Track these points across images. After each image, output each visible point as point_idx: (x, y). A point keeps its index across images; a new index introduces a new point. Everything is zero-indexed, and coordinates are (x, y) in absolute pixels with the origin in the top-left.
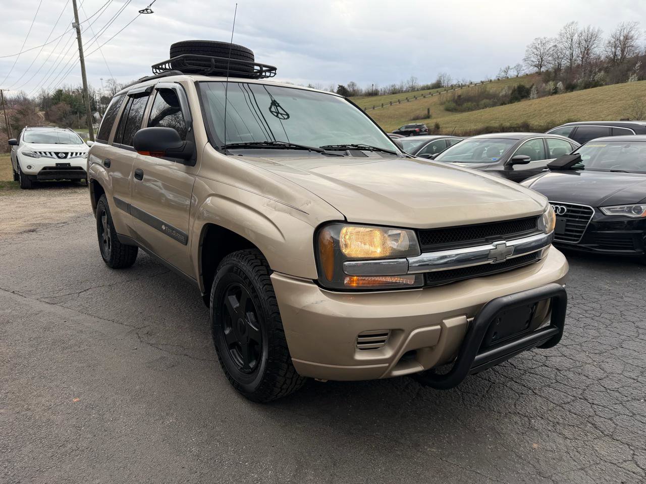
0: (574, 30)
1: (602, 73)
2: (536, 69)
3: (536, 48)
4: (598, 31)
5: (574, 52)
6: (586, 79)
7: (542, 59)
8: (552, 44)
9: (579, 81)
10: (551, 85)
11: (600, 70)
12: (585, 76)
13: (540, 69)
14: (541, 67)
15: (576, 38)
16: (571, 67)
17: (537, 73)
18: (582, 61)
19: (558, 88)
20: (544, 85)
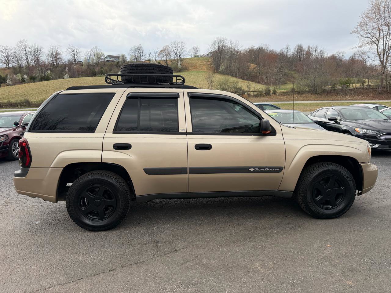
0: (26, 44)
1: (49, 72)
2: (5, 66)
3: (2, 52)
4: (41, 47)
5: (29, 58)
6: (40, 74)
7: (8, 59)
8: (13, 51)
9: (37, 74)
10: (19, 76)
11: (47, 70)
12: (39, 73)
13: (8, 66)
14: (8, 64)
15: (28, 49)
16: (29, 66)
17: (6, 67)
18: (35, 63)
19: (24, 78)
20: (15, 76)
